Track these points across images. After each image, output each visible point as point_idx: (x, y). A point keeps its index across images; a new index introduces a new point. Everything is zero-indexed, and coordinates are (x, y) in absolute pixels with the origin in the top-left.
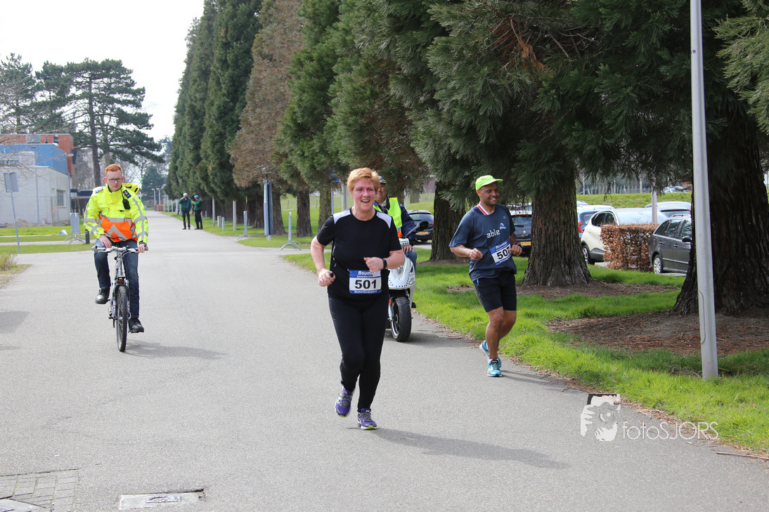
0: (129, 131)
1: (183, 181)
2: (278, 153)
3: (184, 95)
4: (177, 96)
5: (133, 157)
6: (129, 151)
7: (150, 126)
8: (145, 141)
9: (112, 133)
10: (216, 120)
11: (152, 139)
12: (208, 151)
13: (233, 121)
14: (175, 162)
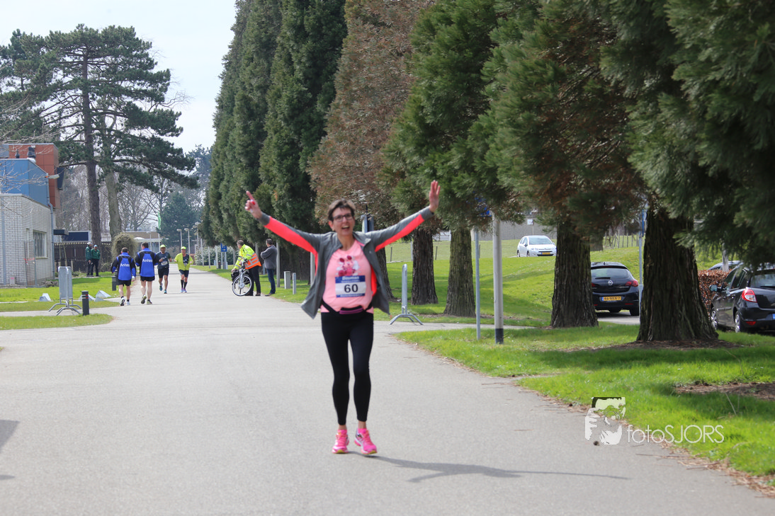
0: (144, 138)
1: (229, 216)
2: (389, 171)
3: (231, 82)
4: (220, 83)
5: (151, 179)
6: (145, 170)
7: (177, 131)
8: (169, 154)
9: (117, 142)
10: (285, 120)
11: (180, 151)
12: (271, 169)
13: (311, 122)
14: (217, 187)
